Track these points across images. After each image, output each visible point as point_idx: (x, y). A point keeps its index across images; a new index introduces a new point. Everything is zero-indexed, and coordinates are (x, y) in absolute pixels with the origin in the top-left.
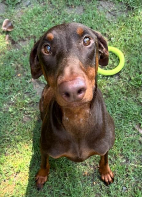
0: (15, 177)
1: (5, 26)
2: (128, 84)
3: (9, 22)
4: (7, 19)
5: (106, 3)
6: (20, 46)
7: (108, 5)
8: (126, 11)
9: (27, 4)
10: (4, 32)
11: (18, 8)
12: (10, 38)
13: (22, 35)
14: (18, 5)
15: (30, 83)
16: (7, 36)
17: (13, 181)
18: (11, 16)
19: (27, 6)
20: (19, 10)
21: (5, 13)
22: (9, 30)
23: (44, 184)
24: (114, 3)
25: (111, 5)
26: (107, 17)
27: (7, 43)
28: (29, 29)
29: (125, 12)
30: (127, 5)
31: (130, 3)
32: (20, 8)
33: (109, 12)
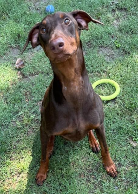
0: (18, 177)
1: (18, 64)
2: (123, 107)
3: (21, 61)
4: (20, 59)
5: (105, 49)
6: (30, 79)
7: (107, 51)
8: (123, 55)
9: (38, 49)
10: (16, 68)
11: (29, 52)
12: (21, 73)
13: (32, 71)
14: (30, 50)
15: (36, 105)
16: (19, 72)
17: (16, 180)
18: (24, 58)
19: (38, 51)
20: (31, 53)
21: (18, 55)
22: (21, 67)
23: (43, 182)
24: (112, 49)
25: (110, 50)
26: (105, 59)
27: (19, 77)
28: (38, 67)
29: (121, 56)
30: (124, 50)
31: (126, 49)
32: (31, 52)
33: (108, 56)
